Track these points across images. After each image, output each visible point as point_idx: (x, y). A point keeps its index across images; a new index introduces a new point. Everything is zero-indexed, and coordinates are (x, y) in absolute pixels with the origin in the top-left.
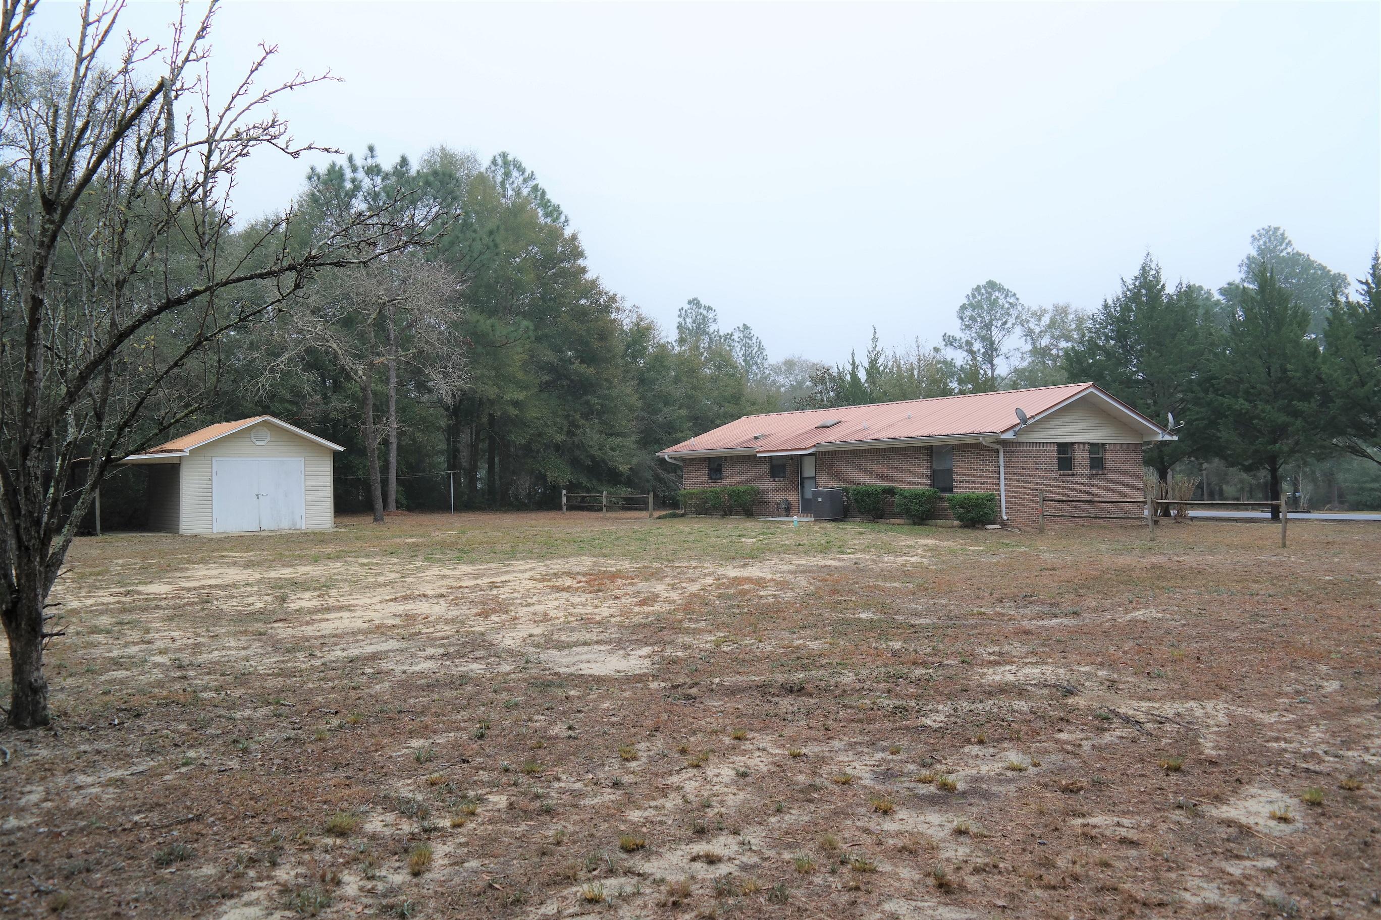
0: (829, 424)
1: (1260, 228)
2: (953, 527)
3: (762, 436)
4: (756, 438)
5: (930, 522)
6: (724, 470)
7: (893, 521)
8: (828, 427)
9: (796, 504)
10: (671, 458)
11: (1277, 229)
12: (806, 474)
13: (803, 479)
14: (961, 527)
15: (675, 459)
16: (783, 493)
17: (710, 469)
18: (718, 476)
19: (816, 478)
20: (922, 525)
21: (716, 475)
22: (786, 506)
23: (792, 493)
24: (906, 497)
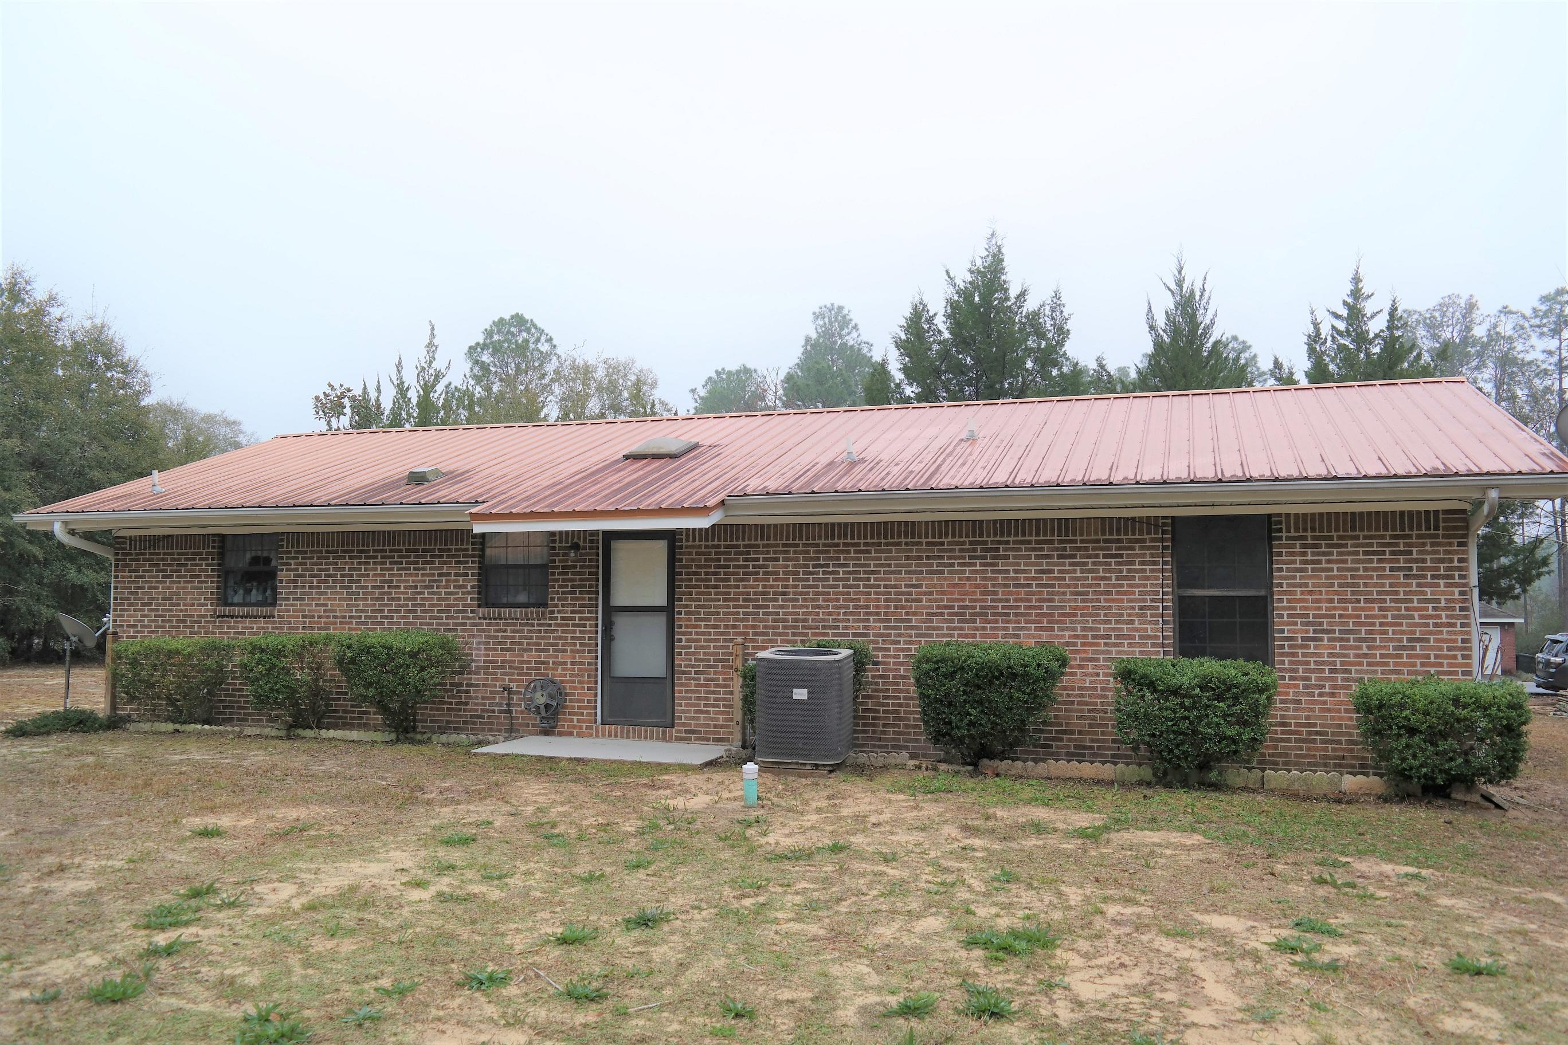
0: (673, 448)
1: (822, 304)
2: (1342, 799)
4: (417, 479)
5: (1236, 775)
6: (283, 576)
8: (673, 456)
9: (586, 694)
10: (72, 532)
11: (841, 308)
13: (610, 611)
14: (1385, 799)
15: (89, 536)
16: (531, 657)
17: (225, 574)
18: (255, 596)
19: (669, 611)
20: (1215, 787)
21: (248, 592)
22: (541, 699)
23: (566, 657)
24: (1175, 691)
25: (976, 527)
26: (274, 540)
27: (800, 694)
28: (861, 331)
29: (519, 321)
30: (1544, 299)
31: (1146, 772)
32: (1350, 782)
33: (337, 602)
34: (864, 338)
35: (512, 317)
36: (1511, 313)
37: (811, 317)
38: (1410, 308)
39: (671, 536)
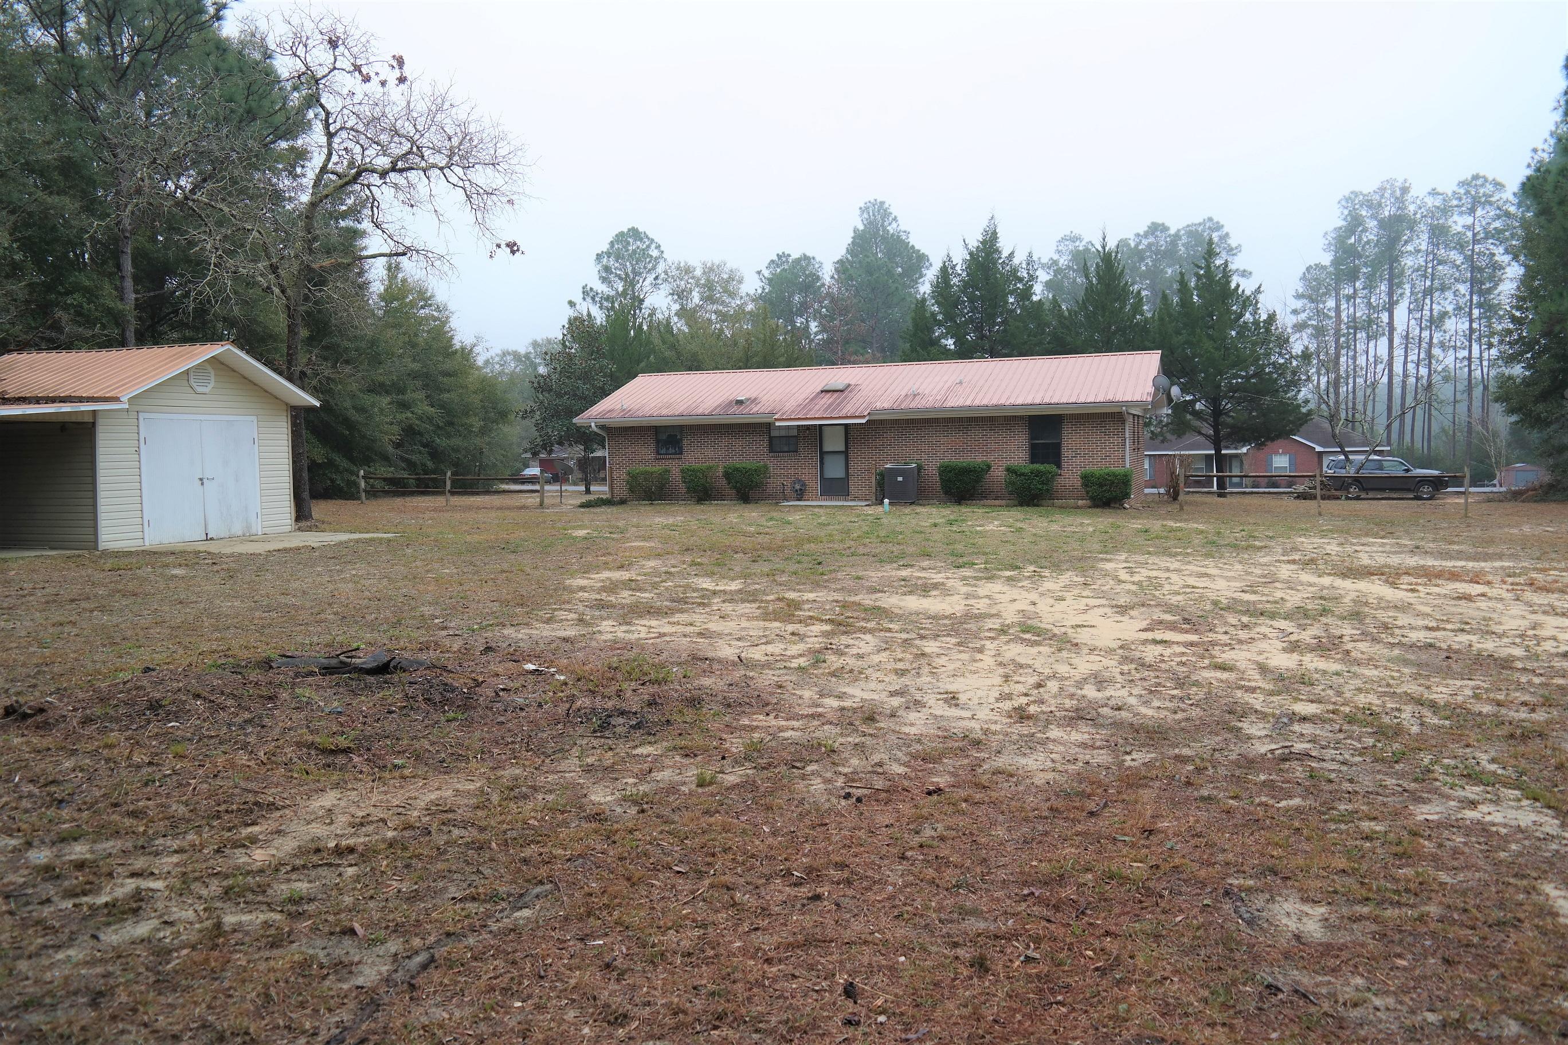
0: (841, 387)
2: (1078, 507)
3: (748, 399)
4: (740, 403)
5: (1044, 502)
6: (685, 442)
7: (989, 502)
8: (842, 391)
9: (815, 485)
10: (596, 424)
12: (827, 448)
13: (823, 453)
14: (1091, 507)
15: (602, 426)
16: (792, 471)
17: (658, 441)
18: (671, 450)
19: (846, 453)
20: (1038, 506)
21: (668, 449)
22: (798, 487)
23: (806, 471)
24: (1023, 474)
25: (960, 420)
26: (681, 428)
27: (900, 479)
28: (900, 222)
29: (635, 233)
30: (1462, 184)
31: (1016, 502)
32: (1080, 503)
33: (709, 452)
34: (902, 228)
35: (629, 230)
36: (1439, 194)
37: (858, 212)
38: (1357, 189)
39: (846, 425)
